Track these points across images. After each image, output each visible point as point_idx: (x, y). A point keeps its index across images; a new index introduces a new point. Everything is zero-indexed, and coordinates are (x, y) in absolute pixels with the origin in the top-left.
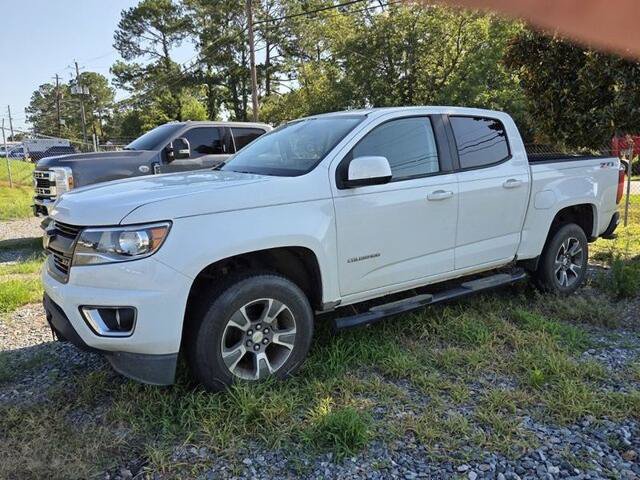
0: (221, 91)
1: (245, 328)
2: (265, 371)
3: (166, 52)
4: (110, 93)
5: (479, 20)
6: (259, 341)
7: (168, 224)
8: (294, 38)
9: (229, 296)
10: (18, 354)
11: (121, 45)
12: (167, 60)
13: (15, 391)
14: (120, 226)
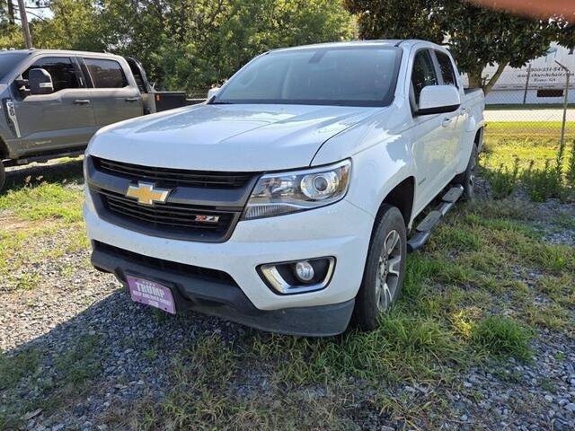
6: (383, 273)
7: (348, 162)
14: (310, 168)
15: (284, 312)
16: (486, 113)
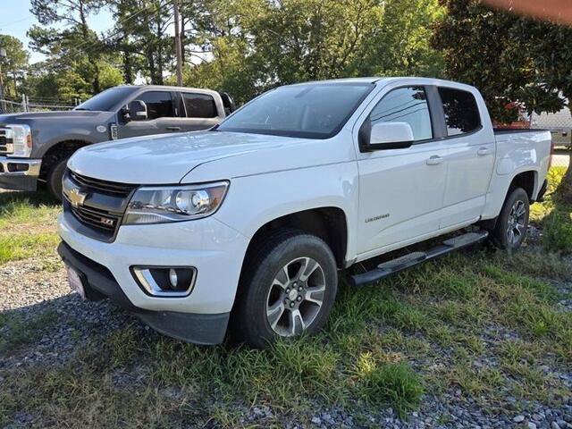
0: (137, 59)
1: (284, 287)
2: (299, 327)
3: (83, 19)
4: (25, 56)
5: (374, 8)
6: (293, 298)
7: (226, 184)
8: (207, 13)
9: (276, 255)
10: (23, 312)
11: (38, 10)
12: (84, 28)
13: (37, 353)
14: (179, 185)
15: (165, 314)
16: (555, 157)
